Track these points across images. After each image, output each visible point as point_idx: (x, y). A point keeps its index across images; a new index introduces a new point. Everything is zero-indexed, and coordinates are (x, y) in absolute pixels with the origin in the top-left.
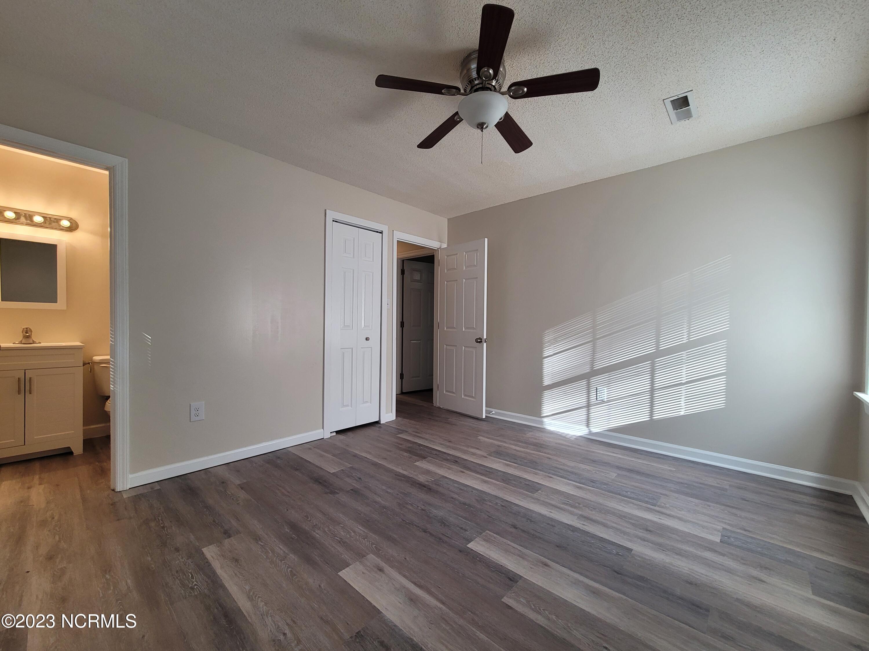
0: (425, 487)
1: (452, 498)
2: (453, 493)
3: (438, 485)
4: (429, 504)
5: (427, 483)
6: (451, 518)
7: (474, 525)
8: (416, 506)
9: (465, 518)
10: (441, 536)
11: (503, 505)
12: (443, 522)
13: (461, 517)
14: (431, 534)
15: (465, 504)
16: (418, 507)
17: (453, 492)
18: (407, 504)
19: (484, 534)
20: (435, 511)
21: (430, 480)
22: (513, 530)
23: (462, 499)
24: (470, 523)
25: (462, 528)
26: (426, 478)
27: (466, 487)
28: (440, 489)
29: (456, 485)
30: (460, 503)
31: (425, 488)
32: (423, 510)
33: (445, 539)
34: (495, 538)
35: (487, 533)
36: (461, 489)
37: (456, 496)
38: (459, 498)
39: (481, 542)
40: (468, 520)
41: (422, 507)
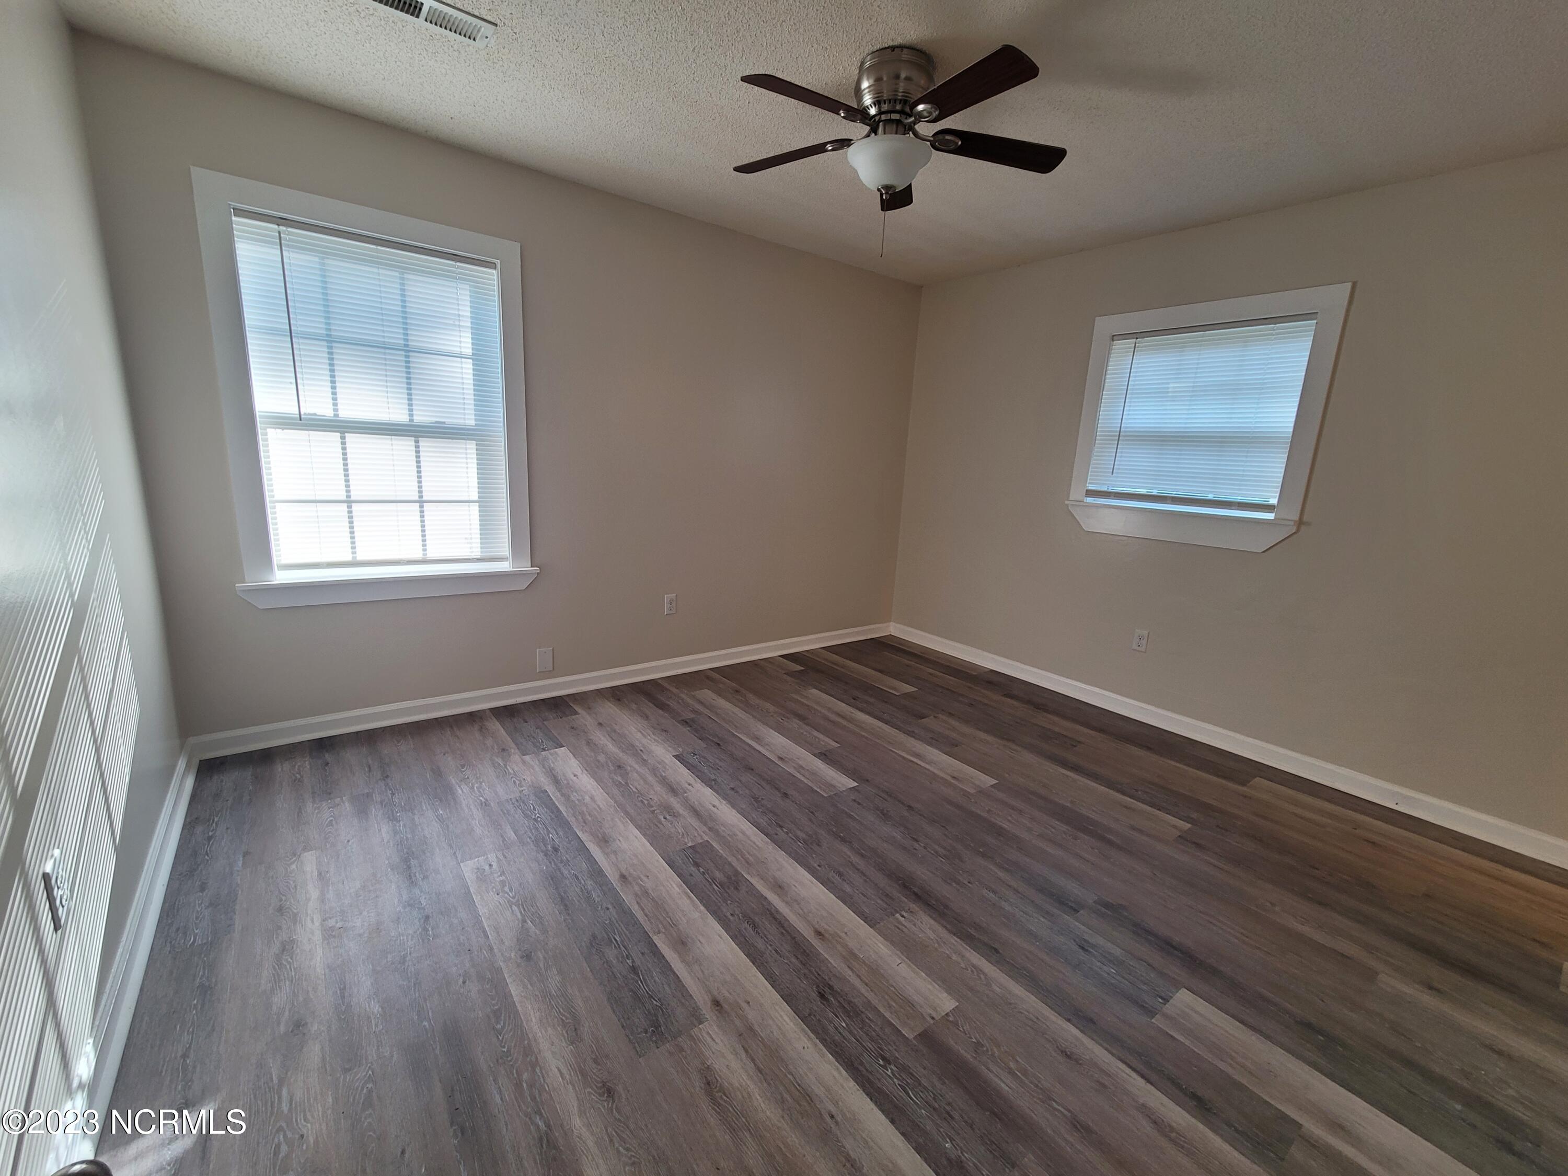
0: (916, 894)
1: (862, 856)
2: (859, 867)
3: (887, 895)
4: (905, 848)
5: (913, 906)
6: (872, 819)
7: (839, 805)
8: (929, 849)
9: (850, 816)
10: (889, 799)
11: (778, 829)
12: (885, 816)
13: (855, 819)
14: (903, 803)
15: (843, 840)
16: (925, 848)
17: (858, 870)
18: (944, 855)
19: (832, 793)
20: (897, 835)
21: (905, 914)
22: (791, 792)
23: (845, 849)
24: (846, 809)
25: (859, 804)
26: (915, 925)
27: (828, 879)
28: (883, 881)
29: (848, 889)
30: (850, 842)
31: (916, 890)
32: (916, 841)
33: (884, 795)
34: (820, 787)
35: (827, 793)
36: (840, 875)
37: (855, 859)
38: (849, 853)
39: (840, 785)
40: (846, 813)
41: (918, 845)
